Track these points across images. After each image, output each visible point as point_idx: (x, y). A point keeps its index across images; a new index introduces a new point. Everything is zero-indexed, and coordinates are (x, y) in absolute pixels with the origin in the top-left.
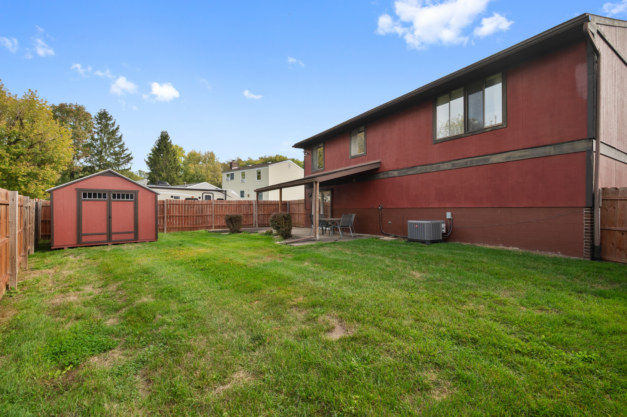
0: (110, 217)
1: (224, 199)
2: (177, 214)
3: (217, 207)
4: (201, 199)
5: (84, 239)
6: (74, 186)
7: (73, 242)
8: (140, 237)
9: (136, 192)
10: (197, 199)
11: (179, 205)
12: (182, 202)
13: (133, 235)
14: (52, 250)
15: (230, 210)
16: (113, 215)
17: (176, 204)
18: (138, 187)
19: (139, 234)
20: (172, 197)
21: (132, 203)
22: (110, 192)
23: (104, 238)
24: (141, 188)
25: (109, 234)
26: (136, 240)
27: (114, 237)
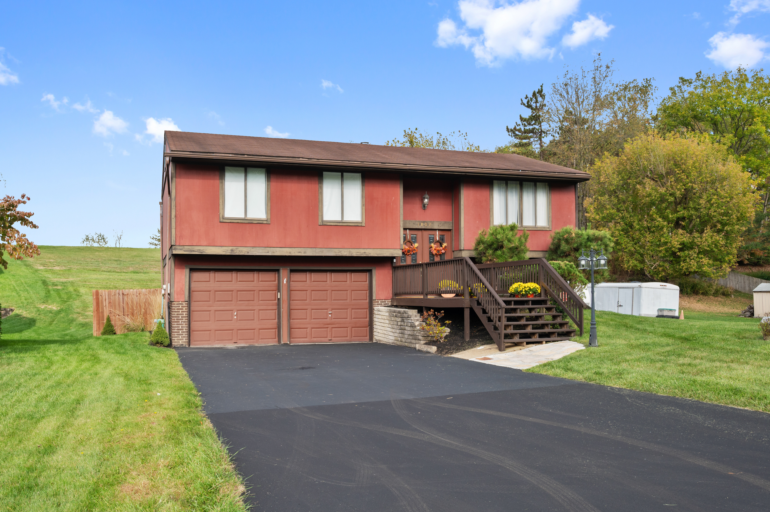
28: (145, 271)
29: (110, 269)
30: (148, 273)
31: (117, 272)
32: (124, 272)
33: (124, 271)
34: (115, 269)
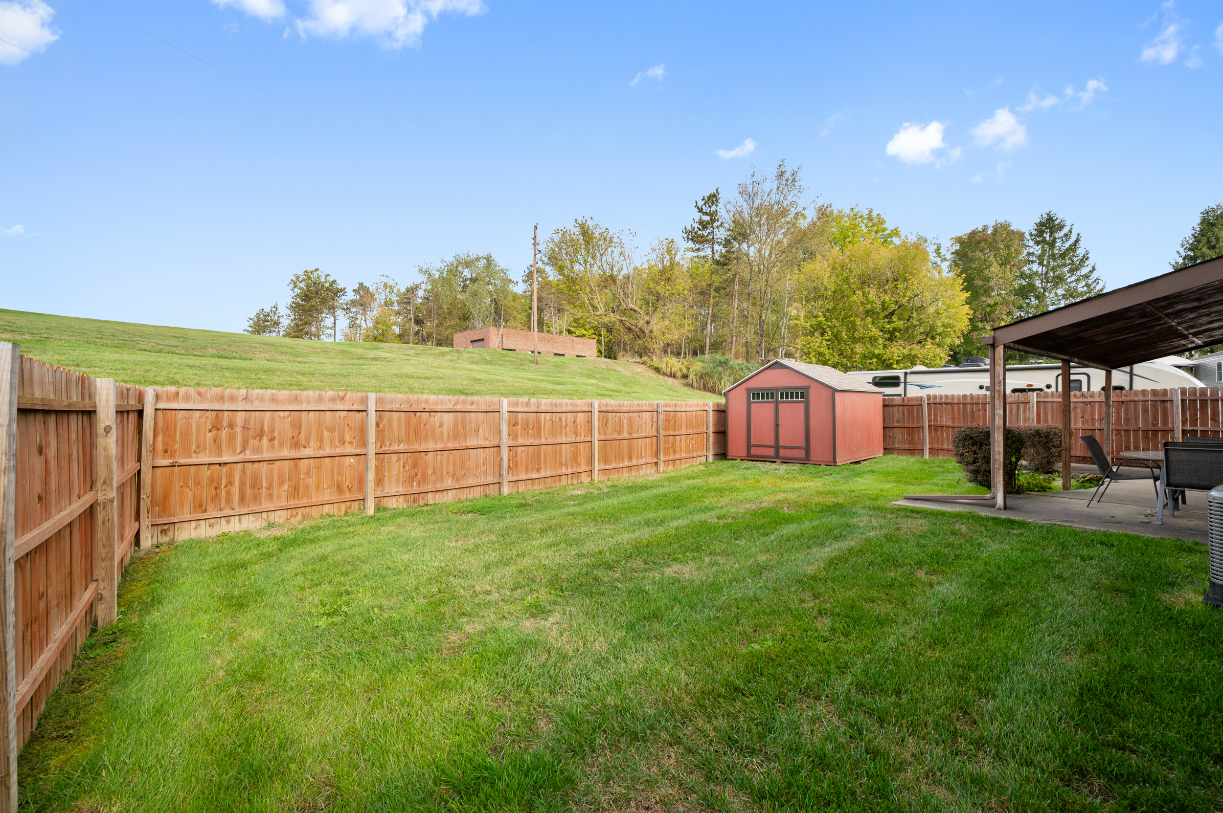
0: (777, 425)
1: (1127, 387)
2: (950, 424)
3: (1045, 409)
4: (1053, 389)
5: (754, 451)
6: (744, 386)
7: (744, 453)
8: (814, 457)
9: (807, 388)
10: (1041, 390)
11: (952, 404)
12: (959, 399)
13: (803, 452)
14: (728, 460)
15: (1087, 416)
16: (781, 422)
17: (947, 404)
18: (809, 380)
19: (811, 451)
20: (981, 387)
21: (802, 405)
22: (777, 389)
23: (771, 452)
24: (813, 382)
25: (777, 447)
26: (805, 460)
27: (782, 452)
28: (244, 356)
29: (160, 347)
30: (251, 359)
31: (178, 354)
32: (194, 355)
33: (195, 353)
34: (174, 349)
